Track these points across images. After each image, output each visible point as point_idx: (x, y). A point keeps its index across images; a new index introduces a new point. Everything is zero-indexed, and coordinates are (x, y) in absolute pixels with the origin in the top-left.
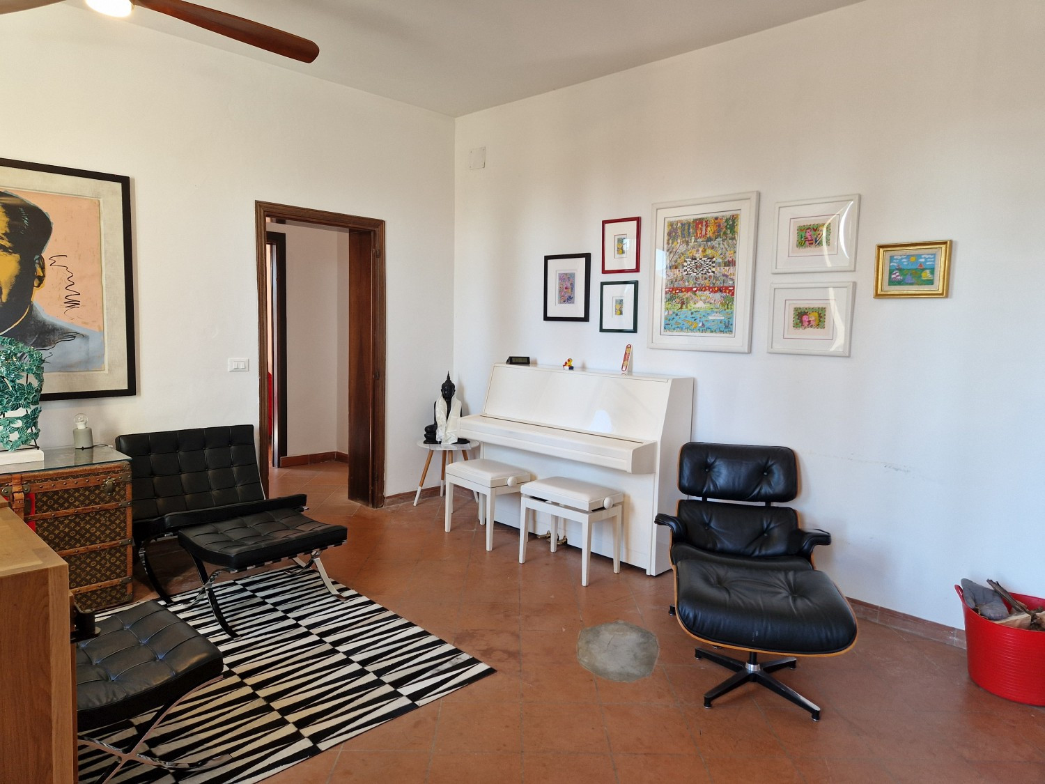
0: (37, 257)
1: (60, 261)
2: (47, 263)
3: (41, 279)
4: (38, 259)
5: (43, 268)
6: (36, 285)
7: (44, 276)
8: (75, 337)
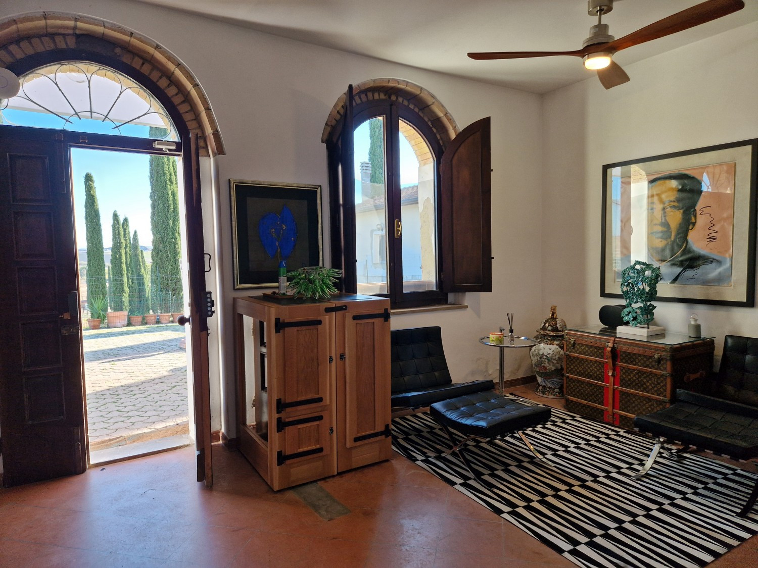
0: (693, 210)
1: (706, 210)
2: (698, 212)
3: (694, 224)
4: (693, 211)
5: (695, 216)
6: (690, 228)
7: (696, 222)
8: (712, 262)
